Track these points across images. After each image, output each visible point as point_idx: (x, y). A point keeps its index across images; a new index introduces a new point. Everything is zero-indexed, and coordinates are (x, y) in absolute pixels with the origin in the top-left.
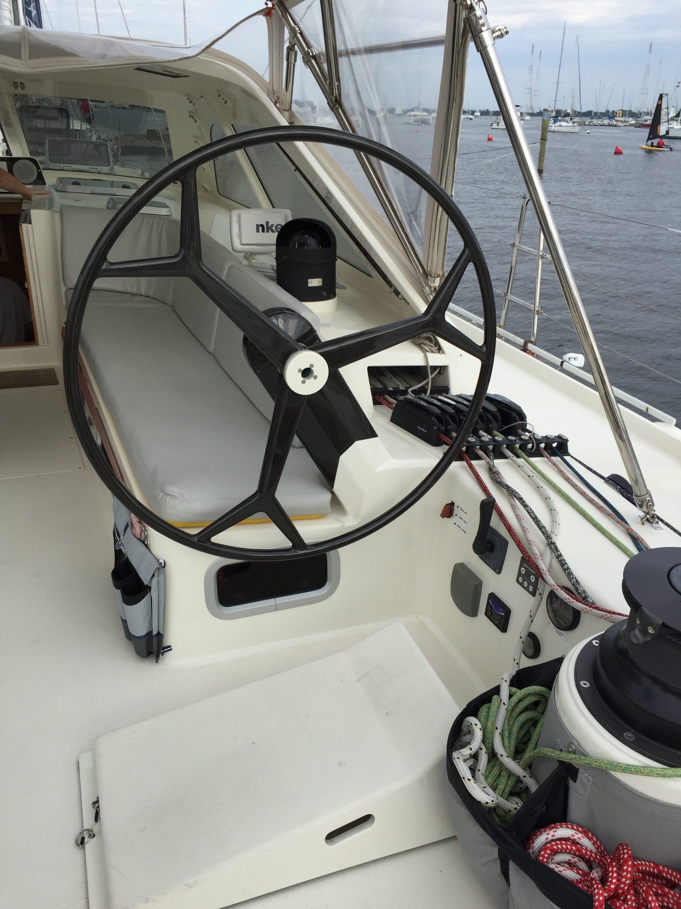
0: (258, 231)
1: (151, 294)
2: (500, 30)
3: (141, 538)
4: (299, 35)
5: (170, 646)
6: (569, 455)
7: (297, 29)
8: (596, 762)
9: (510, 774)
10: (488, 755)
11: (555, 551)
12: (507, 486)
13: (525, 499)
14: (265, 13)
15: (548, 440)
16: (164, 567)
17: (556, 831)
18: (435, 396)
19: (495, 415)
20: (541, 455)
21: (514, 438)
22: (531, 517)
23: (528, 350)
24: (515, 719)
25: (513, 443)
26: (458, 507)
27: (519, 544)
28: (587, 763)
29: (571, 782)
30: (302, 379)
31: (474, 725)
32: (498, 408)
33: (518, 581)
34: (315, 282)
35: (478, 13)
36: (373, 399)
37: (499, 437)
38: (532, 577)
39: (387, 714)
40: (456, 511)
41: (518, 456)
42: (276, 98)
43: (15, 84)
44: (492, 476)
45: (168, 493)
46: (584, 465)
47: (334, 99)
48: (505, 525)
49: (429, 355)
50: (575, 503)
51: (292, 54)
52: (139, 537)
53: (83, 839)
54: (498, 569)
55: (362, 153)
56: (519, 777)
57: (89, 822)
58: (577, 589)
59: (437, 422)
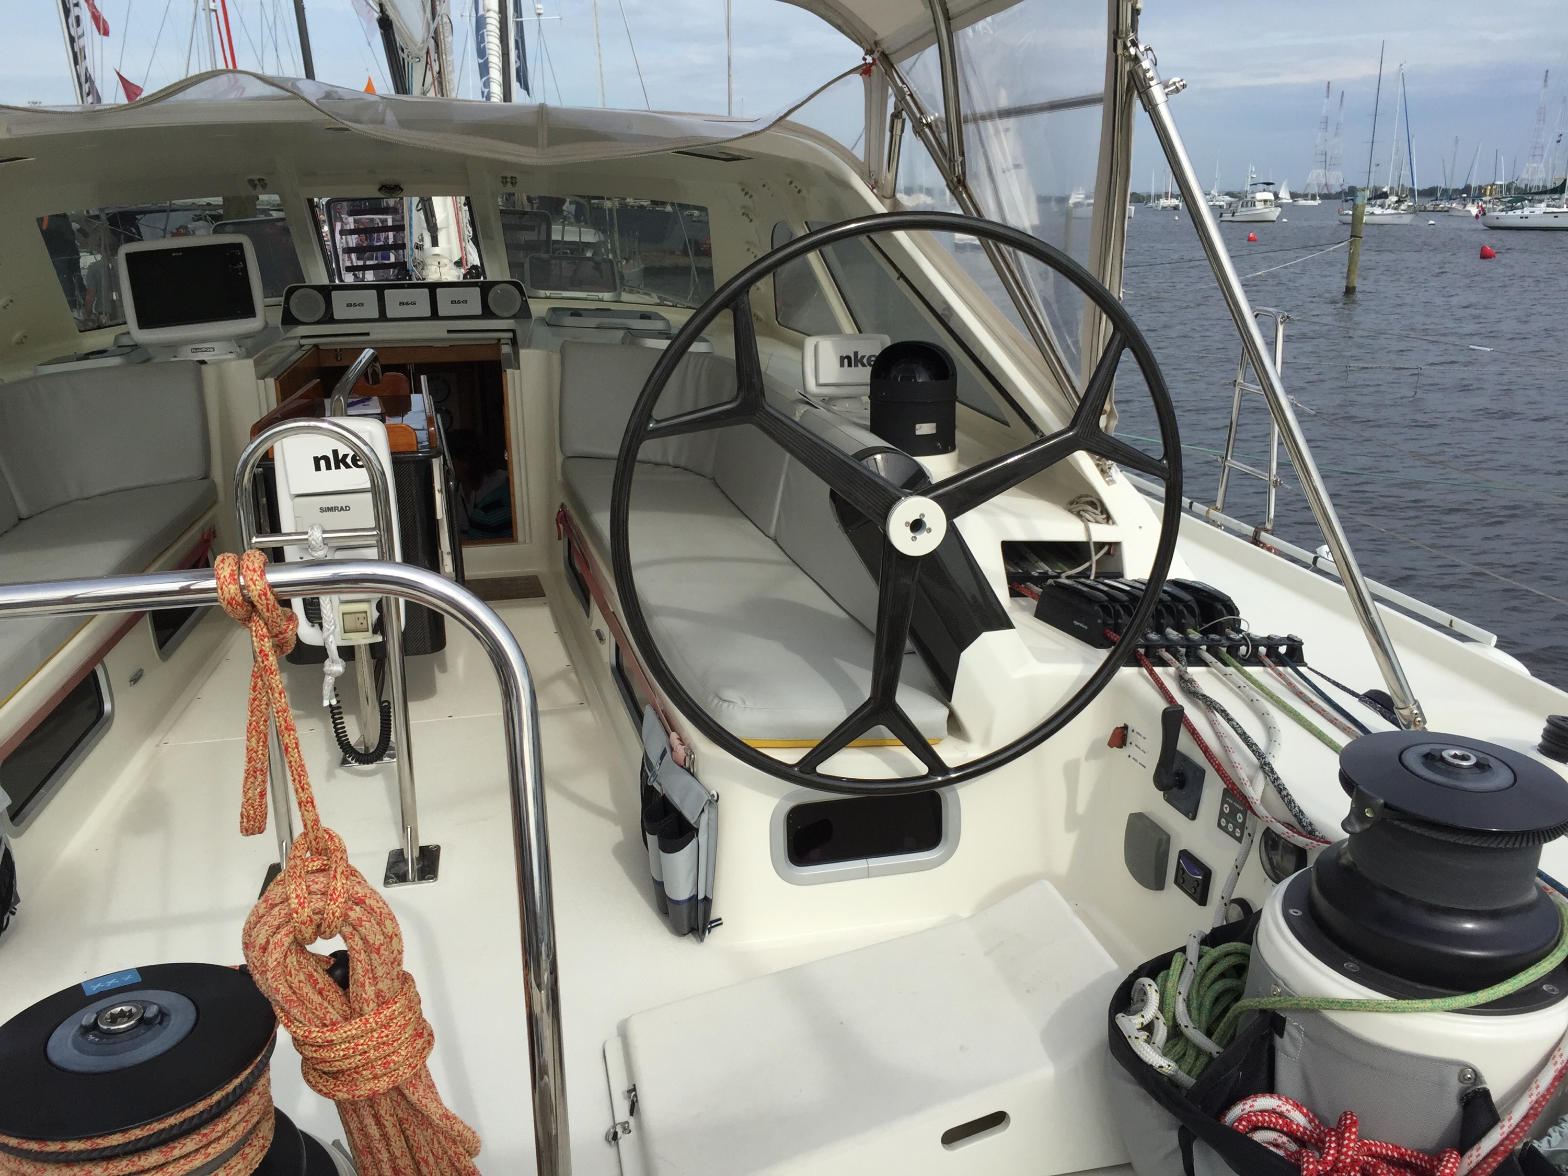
0: (842, 365)
1: (682, 463)
2: (1174, 83)
3: (685, 765)
4: (908, 98)
5: (720, 919)
6: (1306, 665)
7: (906, 89)
8: (1306, 1000)
9: (1199, 1051)
10: (1168, 1027)
11: (1270, 774)
12: (1204, 696)
13: (1229, 711)
14: (861, 71)
15: (1271, 643)
16: (717, 801)
17: (1256, 1101)
18: (1099, 580)
19: (1191, 606)
20: (1260, 663)
21: (1218, 637)
22: (1237, 733)
23: (1261, 543)
24: (1208, 988)
25: (1216, 643)
26: (1133, 731)
27: (1219, 769)
28: (1295, 1004)
29: (1277, 1038)
30: (912, 535)
31: (1147, 986)
32: (1196, 599)
33: (1219, 825)
34: (925, 429)
35: (1146, 64)
36: (1009, 588)
37: (1195, 635)
38: (1239, 815)
39: (1028, 991)
40: (1131, 737)
41: (1226, 664)
42: (873, 183)
43: (504, 180)
44: (1182, 685)
45: (724, 699)
46: (1329, 680)
47: (955, 179)
48: (1199, 745)
49: (1093, 527)
50: (1307, 720)
51: (898, 123)
52: (682, 764)
53: (615, 1134)
54: (1191, 813)
55: (990, 242)
56: (1211, 1053)
57: (622, 1113)
58: (1300, 822)
59: (1102, 613)
